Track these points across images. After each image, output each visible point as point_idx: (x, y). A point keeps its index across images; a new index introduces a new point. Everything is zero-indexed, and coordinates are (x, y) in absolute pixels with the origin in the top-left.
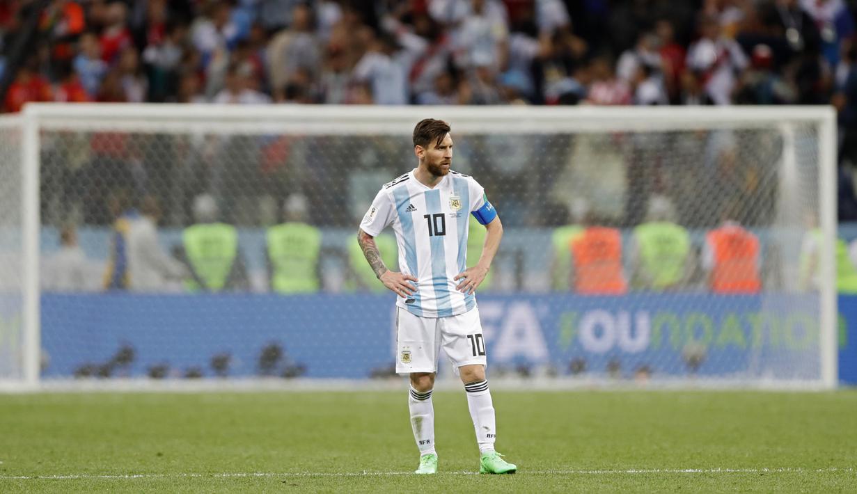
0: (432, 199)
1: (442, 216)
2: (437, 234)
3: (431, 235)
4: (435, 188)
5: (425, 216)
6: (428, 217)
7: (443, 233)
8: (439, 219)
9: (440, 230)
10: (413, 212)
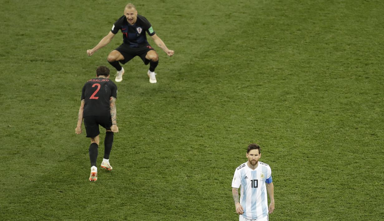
0: (254, 174)
1: (257, 180)
2: (254, 187)
3: (252, 187)
4: (255, 170)
5: (251, 181)
6: (252, 181)
7: (257, 187)
8: (256, 182)
9: (256, 186)
10: (247, 179)
